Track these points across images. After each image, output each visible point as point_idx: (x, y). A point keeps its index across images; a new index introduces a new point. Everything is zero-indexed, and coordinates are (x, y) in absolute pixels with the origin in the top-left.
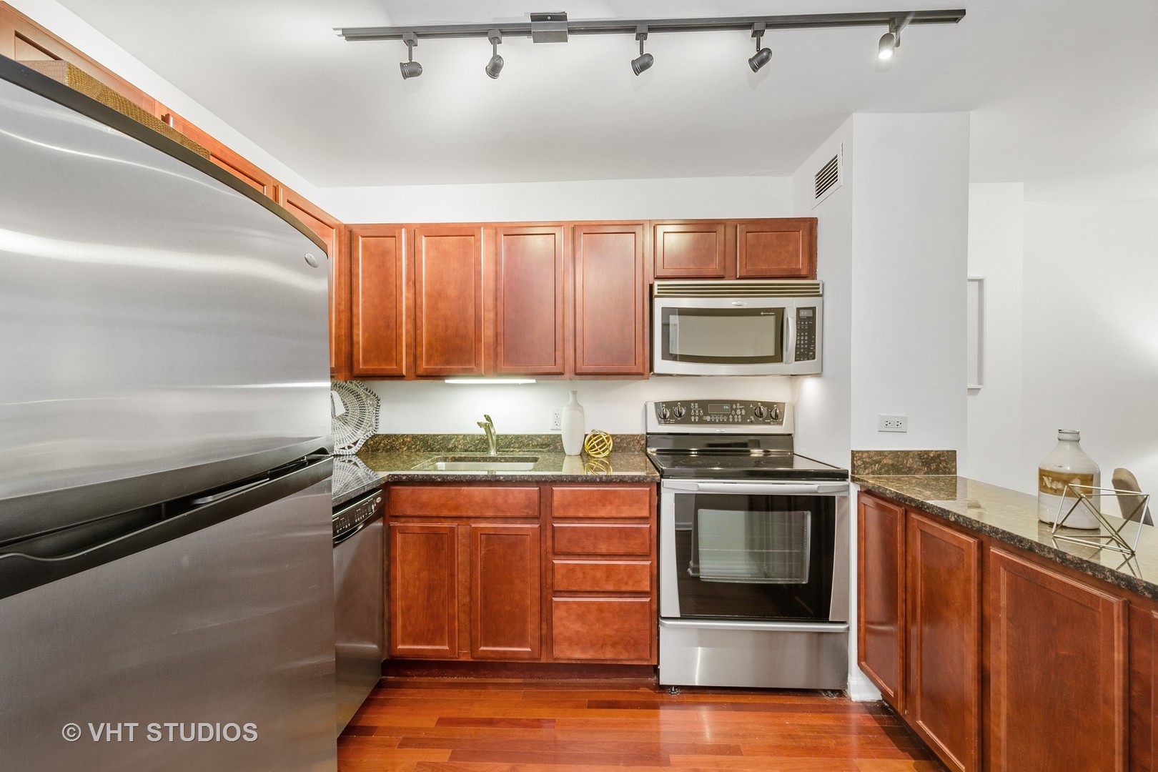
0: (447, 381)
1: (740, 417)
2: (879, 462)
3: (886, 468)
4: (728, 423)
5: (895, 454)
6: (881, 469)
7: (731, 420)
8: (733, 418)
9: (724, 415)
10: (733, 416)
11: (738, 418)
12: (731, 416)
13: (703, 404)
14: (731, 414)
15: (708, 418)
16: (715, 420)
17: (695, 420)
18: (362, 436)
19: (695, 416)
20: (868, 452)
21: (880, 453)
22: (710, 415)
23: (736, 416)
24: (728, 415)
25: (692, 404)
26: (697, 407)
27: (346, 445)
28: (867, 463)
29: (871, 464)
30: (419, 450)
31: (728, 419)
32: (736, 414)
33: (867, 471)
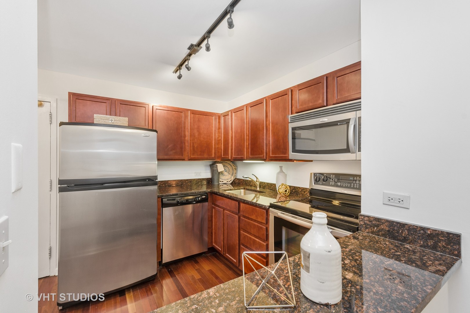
0: (244, 161)
1: (358, 185)
2: (377, 226)
3: (383, 232)
4: (350, 188)
5: (391, 223)
6: (379, 231)
7: (352, 186)
8: (354, 185)
9: (349, 183)
10: (354, 184)
11: (357, 186)
12: (352, 184)
13: (337, 175)
14: (353, 183)
15: (339, 184)
16: (343, 185)
17: (332, 184)
18: (233, 178)
19: (332, 182)
20: (368, 217)
21: (378, 220)
22: (340, 182)
23: (355, 184)
24: (351, 183)
25: (332, 175)
26: (334, 177)
27: (229, 181)
28: (368, 225)
29: (371, 226)
30: (244, 185)
31: (351, 185)
32: (356, 183)
33: (367, 230)
